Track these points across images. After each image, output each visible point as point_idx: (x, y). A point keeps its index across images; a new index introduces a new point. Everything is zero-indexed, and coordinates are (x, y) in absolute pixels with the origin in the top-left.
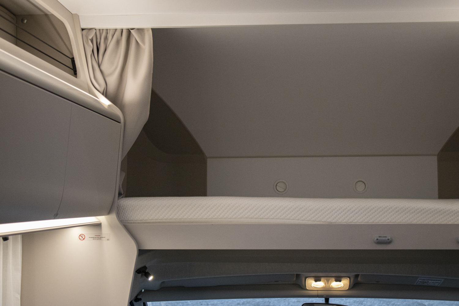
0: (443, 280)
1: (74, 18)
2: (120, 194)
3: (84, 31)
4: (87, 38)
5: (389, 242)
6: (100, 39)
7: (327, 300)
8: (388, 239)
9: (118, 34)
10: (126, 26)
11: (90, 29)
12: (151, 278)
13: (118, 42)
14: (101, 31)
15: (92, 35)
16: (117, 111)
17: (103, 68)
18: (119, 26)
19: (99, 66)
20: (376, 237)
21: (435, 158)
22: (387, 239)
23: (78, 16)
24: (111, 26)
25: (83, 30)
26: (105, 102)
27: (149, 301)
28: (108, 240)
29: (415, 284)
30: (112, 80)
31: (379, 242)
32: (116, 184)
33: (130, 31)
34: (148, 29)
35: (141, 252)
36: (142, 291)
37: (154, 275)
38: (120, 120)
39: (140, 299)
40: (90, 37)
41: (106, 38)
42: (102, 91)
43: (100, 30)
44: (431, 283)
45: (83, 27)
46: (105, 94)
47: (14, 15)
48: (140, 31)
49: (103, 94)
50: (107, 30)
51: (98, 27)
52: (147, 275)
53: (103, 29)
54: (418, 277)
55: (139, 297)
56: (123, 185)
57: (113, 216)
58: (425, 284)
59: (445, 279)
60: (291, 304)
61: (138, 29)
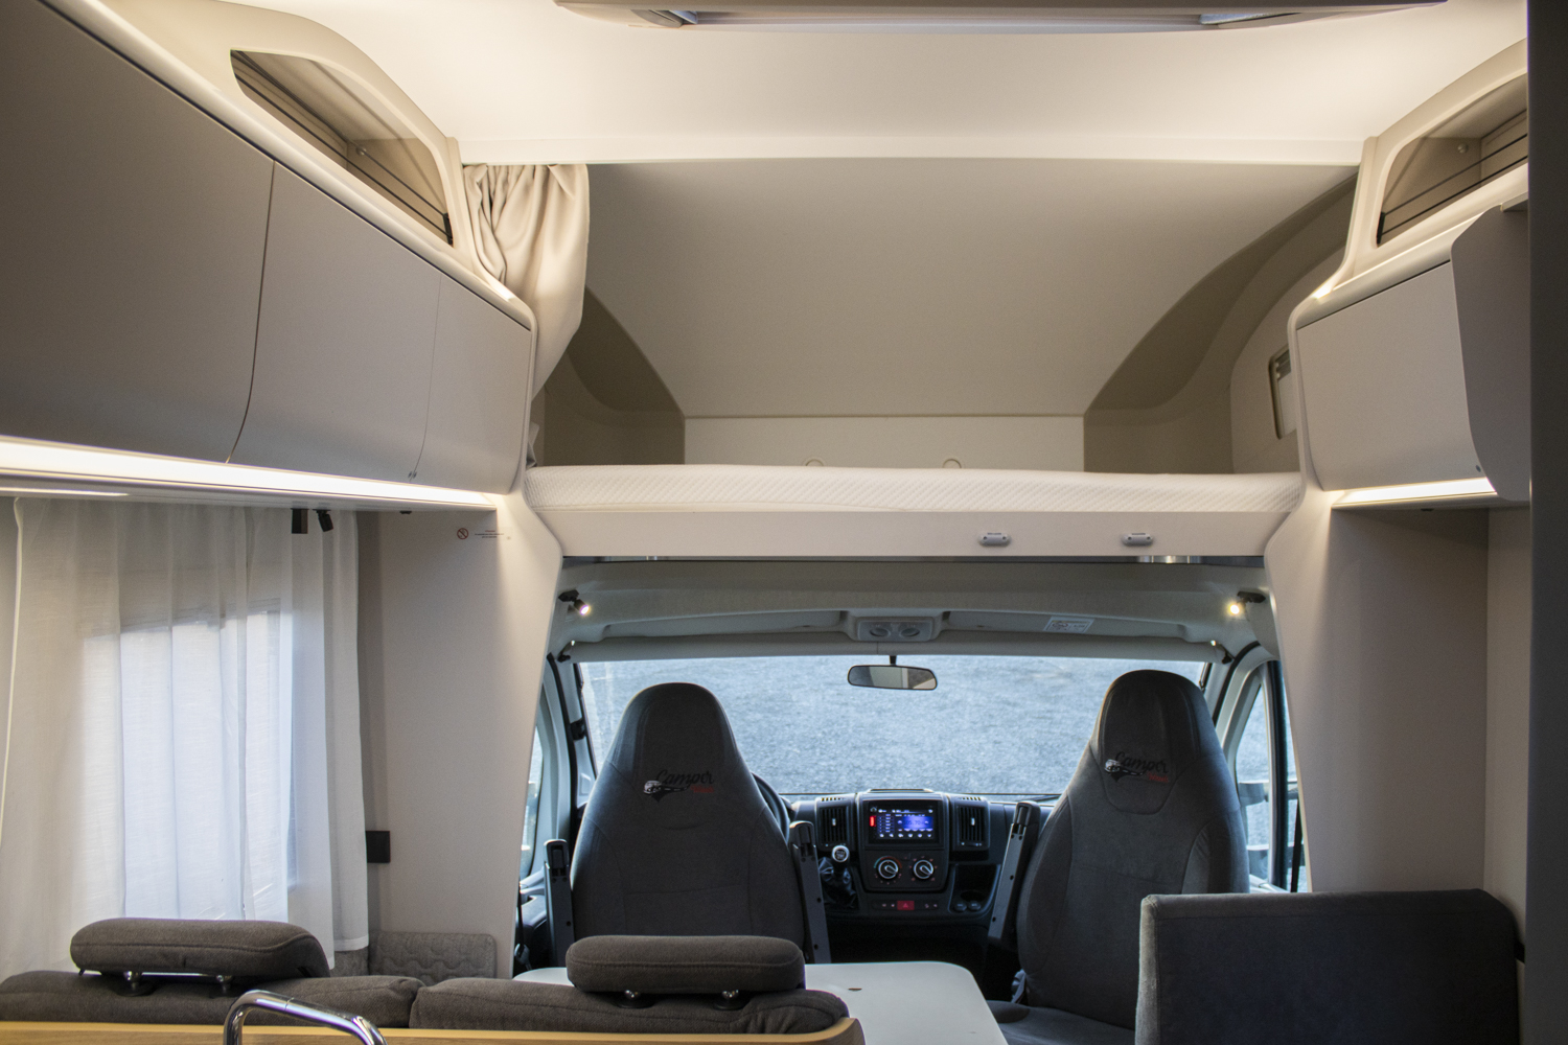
0: (1091, 622)
1: (450, 144)
2: (529, 460)
3: (466, 169)
4: (472, 180)
5: (1004, 543)
6: (496, 183)
7: (893, 660)
8: (1004, 538)
9: (527, 173)
10: (541, 159)
11: (478, 166)
12: (585, 610)
13: (527, 189)
14: (497, 169)
15: (480, 175)
16: (523, 309)
17: (499, 234)
18: (529, 161)
19: (493, 231)
20: (983, 533)
21: (1079, 423)
22: (1001, 537)
23: (457, 142)
24: (514, 159)
25: (464, 166)
26: (505, 294)
27: (584, 661)
28: (509, 538)
29: (1045, 630)
30: (517, 258)
31: (987, 543)
32: (522, 444)
33: (548, 170)
34: (580, 166)
35: (570, 562)
36: (570, 643)
37: (591, 603)
38: (529, 323)
39: (568, 657)
40: (478, 179)
41: (506, 182)
42: (498, 274)
43: (494, 167)
44: (1071, 628)
45: (465, 162)
46: (504, 280)
47: (345, 140)
48: (567, 168)
49: (500, 280)
50: (508, 167)
51: (492, 161)
52: (579, 604)
53: (500, 167)
54: (1050, 616)
55: (566, 653)
56: (536, 446)
57: (517, 497)
58: (1061, 630)
59: (1096, 619)
60: (827, 698)
61: (563, 166)
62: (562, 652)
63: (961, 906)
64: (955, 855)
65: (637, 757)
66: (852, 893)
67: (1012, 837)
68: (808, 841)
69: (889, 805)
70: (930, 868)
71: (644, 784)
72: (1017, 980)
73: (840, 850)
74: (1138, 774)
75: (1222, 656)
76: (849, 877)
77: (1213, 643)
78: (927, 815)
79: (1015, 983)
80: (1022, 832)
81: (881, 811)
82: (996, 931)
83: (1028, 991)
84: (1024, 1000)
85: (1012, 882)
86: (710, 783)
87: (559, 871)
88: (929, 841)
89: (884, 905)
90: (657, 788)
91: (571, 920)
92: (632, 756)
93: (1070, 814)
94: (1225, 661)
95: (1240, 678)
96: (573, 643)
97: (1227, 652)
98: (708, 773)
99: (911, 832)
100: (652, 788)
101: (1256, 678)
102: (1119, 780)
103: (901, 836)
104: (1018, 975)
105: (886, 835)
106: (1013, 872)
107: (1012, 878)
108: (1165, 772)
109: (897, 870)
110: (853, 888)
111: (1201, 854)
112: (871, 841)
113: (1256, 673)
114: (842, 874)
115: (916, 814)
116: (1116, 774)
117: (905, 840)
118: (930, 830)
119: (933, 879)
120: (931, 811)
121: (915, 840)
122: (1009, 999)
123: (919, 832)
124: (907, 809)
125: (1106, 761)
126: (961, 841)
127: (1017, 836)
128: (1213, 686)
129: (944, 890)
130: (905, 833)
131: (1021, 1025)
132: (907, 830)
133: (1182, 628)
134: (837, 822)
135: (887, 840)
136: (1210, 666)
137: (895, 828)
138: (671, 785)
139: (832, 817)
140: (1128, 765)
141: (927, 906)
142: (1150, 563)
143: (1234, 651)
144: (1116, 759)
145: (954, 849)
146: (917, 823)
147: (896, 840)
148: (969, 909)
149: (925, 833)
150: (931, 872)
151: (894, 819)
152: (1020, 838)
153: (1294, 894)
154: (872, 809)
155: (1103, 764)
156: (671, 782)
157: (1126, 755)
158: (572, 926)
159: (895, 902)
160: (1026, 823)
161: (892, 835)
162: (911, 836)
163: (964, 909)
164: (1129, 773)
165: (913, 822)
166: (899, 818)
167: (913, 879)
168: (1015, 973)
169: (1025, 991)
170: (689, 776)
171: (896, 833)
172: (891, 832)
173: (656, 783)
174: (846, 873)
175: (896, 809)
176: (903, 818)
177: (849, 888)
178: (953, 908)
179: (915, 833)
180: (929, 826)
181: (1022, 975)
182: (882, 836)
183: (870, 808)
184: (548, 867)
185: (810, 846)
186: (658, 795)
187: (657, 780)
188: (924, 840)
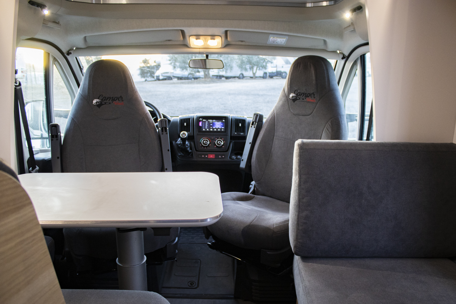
0: (287, 38)
7: (207, 56)
29: (268, 44)
39: (71, 53)
44: (279, 42)
62: (68, 51)
63: (234, 157)
64: (232, 138)
65: (89, 88)
66: (190, 151)
67: (251, 127)
68: (165, 126)
69: (207, 118)
70: (222, 142)
71: (93, 101)
72: (252, 185)
73: (184, 134)
74: (303, 99)
75: (341, 56)
76: (189, 145)
77: (338, 52)
78: (222, 122)
79: (251, 186)
80: (255, 125)
81: (204, 120)
82: (243, 165)
83: (255, 189)
84: (254, 192)
85: (250, 145)
86: (122, 101)
87: (55, 136)
88: (222, 132)
89: (203, 156)
90: (99, 102)
91: (59, 156)
92: (87, 89)
93: (275, 117)
94: (343, 58)
95: (349, 65)
96: (74, 49)
97: (344, 55)
98: (121, 96)
99: (216, 128)
100: (97, 102)
101: (355, 66)
102: (295, 102)
103: (211, 130)
104: (252, 183)
105: (206, 129)
106: (251, 141)
107: (250, 143)
108: (314, 98)
109: (209, 143)
110: (191, 149)
111: (328, 132)
112: (199, 132)
113: (355, 63)
114: (185, 143)
115: (218, 122)
116: (294, 100)
117: (213, 132)
118: (223, 128)
119: (223, 147)
120: (224, 121)
121: (217, 132)
122: (248, 192)
123: (219, 128)
124: (214, 119)
125: (290, 94)
126: (235, 132)
127: (253, 126)
128: (338, 71)
129: (227, 151)
130: (213, 129)
131: (250, 202)
132: (214, 128)
133: (325, 42)
134: (186, 124)
135: (206, 132)
136: (337, 61)
137: (209, 126)
138: (105, 101)
139: (185, 122)
140: (299, 95)
141: (220, 157)
142: (312, 7)
143: (346, 54)
144: (294, 93)
145: (232, 135)
146: (218, 125)
147: (210, 132)
148: (236, 158)
149: (221, 129)
150: (222, 144)
151: (209, 123)
152: (254, 127)
153: (367, 141)
154: (201, 119)
155: (289, 95)
156: (105, 100)
157: (298, 91)
158: (59, 159)
159: (207, 155)
160: (257, 121)
161: (208, 130)
162: (215, 130)
163: (235, 158)
164: (299, 99)
165: (217, 125)
166: (211, 123)
167: (215, 146)
168: (251, 182)
169: (254, 189)
170: (113, 98)
171: (210, 129)
172: (208, 128)
173: (98, 100)
174: (187, 143)
175: (210, 120)
176: (213, 123)
177: (189, 149)
178: (230, 157)
179: (217, 129)
180: (222, 126)
181: (253, 183)
182: (204, 130)
183: (199, 119)
184: (50, 135)
185: (166, 129)
186: (99, 105)
187: (98, 99)
188: (221, 132)
